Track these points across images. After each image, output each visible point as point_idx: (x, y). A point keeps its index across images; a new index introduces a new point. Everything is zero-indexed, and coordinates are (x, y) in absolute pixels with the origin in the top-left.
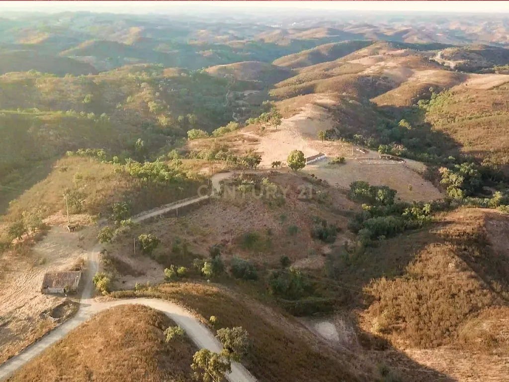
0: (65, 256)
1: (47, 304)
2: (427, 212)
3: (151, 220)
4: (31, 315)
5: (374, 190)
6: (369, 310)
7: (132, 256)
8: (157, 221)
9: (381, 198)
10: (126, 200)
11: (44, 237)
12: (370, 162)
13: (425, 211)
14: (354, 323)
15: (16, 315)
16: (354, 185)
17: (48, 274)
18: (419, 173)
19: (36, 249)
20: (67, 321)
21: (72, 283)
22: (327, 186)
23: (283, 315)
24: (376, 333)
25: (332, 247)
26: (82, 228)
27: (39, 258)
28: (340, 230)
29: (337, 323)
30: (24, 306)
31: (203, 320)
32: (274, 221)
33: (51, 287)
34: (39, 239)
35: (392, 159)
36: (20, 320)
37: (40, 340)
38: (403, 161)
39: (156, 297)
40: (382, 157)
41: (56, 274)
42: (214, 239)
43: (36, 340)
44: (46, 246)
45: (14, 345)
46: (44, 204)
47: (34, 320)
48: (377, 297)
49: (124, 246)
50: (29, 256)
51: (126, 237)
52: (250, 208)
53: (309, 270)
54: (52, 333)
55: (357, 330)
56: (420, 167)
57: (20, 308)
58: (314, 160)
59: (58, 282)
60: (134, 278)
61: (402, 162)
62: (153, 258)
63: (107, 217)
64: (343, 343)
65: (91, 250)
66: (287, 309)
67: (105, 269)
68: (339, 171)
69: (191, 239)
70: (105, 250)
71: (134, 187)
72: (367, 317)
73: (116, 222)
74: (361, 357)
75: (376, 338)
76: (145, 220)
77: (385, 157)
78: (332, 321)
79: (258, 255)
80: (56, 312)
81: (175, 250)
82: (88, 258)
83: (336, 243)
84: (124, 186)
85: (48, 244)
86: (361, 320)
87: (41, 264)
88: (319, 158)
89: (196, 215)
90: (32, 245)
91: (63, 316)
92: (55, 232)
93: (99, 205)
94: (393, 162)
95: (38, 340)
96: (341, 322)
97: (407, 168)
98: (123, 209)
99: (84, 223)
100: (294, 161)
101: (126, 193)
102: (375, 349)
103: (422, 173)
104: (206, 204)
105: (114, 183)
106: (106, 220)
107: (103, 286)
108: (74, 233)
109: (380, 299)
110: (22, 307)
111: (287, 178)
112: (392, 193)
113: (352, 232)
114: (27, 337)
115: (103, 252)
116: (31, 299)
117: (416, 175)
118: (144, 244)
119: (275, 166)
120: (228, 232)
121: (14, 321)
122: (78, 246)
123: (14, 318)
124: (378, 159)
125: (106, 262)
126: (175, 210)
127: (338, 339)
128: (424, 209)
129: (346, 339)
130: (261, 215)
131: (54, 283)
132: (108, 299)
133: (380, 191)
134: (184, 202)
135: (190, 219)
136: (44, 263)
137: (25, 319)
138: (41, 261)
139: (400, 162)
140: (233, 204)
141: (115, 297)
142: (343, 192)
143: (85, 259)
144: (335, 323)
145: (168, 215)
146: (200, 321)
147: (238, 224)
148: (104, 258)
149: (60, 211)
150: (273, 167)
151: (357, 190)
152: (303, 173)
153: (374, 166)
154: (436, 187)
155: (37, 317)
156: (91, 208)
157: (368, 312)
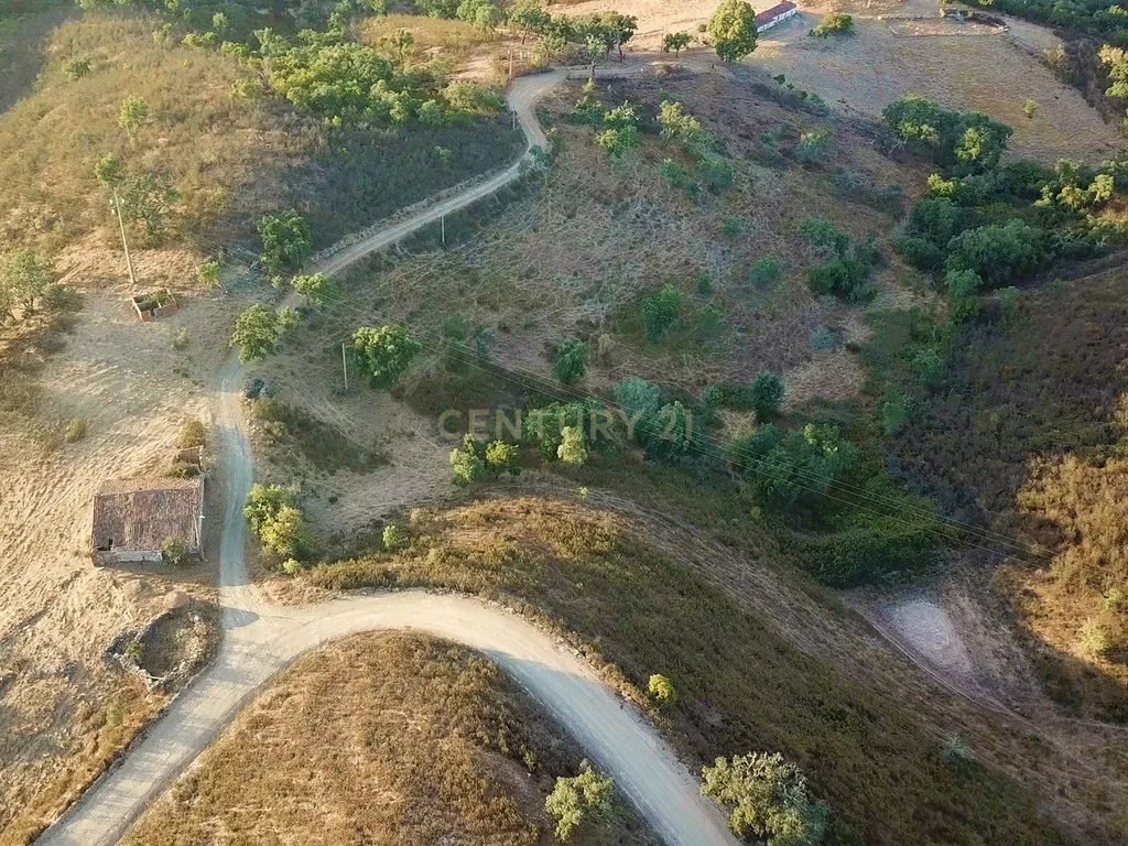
0: (139, 410)
1: (119, 612)
2: (1101, 198)
3: (373, 265)
4: (73, 655)
5: (949, 125)
6: (1053, 573)
7: (340, 395)
8: (390, 266)
9: (974, 151)
10: (293, 199)
11: (66, 337)
12: (919, 28)
13: (1094, 194)
14: (1008, 612)
15: (27, 652)
16: (896, 113)
17: (106, 499)
18: (1045, 63)
19: (48, 385)
20: (192, 686)
21: (185, 528)
22: (820, 113)
23: (810, 595)
24: (1088, 658)
25: (868, 320)
26: (180, 303)
27: (64, 419)
28: (877, 259)
29: (953, 606)
30: (44, 612)
31: (629, 692)
32: (708, 244)
33: (121, 544)
34: (51, 344)
35: (975, 19)
36: (42, 676)
37: (121, 764)
38: (1003, 24)
39: (458, 591)
40: (948, 12)
41: (131, 498)
42: (555, 319)
43: (108, 763)
44: (76, 375)
45: (38, 771)
46: (44, 197)
47: (88, 674)
48: (1070, 532)
49: (311, 361)
50: (31, 413)
51: (312, 327)
52: (639, 207)
53: (826, 405)
54: (152, 736)
55: (1023, 637)
56: (1049, 44)
57: (33, 619)
58: (771, 24)
59: (140, 528)
60: (357, 477)
61: (1002, 28)
62: (398, 395)
63: (248, 262)
64: (987, 681)
65: (217, 387)
66: (812, 569)
67: (272, 460)
68: (839, 59)
69: (492, 318)
70: (259, 383)
71: (309, 150)
72: (1049, 596)
73: (276, 280)
74: (1059, 742)
75: (1090, 674)
76: (358, 263)
77: (954, 12)
78: (939, 597)
79: (682, 365)
80: (154, 648)
81: (456, 363)
82: (214, 418)
83: (877, 306)
84: (279, 148)
85: (82, 365)
86: (1032, 607)
87: (72, 440)
88: (782, 17)
89: (496, 238)
90: (33, 370)
91: (177, 664)
92: (95, 318)
93: (214, 218)
94: (976, 29)
95: (114, 763)
96: (965, 602)
97: (1014, 45)
98: (292, 237)
99: (179, 283)
100: (729, 35)
101: (289, 176)
102: (1097, 717)
103: (1056, 62)
104: (518, 199)
105: (247, 137)
106: (243, 271)
107: (283, 538)
108: (155, 324)
109: (1078, 539)
110: (39, 616)
111: (709, 87)
112: (999, 134)
113: (909, 263)
114: (73, 738)
115: (253, 394)
116: (64, 586)
117: (1043, 71)
118: (373, 361)
119: (672, 50)
120: (592, 289)
121: (22, 676)
122: (175, 371)
123: (23, 664)
124: (935, 20)
125: (269, 431)
126: (434, 225)
127: (968, 667)
128: (1092, 188)
129: (994, 665)
130: (673, 225)
131: (127, 529)
132: (307, 595)
133: (970, 133)
134: (457, 194)
135: (481, 251)
136: (81, 436)
137: (58, 674)
138: (71, 429)
139: (994, 30)
140: (592, 195)
141: (328, 586)
142: (867, 131)
143: (203, 422)
144: (946, 604)
145: (417, 242)
146: (619, 694)
147: (614, 262)
148: (261, 417)
149: (99, 232)
150: (666, 50)
151: (908, 128)
152: (751, 70)
153: (928, 42)
154: (1092, 105)
155: (96, 665)
156: (195, 229)
157: (1051, 580)
